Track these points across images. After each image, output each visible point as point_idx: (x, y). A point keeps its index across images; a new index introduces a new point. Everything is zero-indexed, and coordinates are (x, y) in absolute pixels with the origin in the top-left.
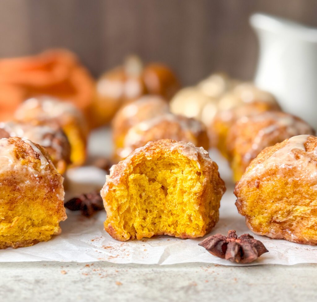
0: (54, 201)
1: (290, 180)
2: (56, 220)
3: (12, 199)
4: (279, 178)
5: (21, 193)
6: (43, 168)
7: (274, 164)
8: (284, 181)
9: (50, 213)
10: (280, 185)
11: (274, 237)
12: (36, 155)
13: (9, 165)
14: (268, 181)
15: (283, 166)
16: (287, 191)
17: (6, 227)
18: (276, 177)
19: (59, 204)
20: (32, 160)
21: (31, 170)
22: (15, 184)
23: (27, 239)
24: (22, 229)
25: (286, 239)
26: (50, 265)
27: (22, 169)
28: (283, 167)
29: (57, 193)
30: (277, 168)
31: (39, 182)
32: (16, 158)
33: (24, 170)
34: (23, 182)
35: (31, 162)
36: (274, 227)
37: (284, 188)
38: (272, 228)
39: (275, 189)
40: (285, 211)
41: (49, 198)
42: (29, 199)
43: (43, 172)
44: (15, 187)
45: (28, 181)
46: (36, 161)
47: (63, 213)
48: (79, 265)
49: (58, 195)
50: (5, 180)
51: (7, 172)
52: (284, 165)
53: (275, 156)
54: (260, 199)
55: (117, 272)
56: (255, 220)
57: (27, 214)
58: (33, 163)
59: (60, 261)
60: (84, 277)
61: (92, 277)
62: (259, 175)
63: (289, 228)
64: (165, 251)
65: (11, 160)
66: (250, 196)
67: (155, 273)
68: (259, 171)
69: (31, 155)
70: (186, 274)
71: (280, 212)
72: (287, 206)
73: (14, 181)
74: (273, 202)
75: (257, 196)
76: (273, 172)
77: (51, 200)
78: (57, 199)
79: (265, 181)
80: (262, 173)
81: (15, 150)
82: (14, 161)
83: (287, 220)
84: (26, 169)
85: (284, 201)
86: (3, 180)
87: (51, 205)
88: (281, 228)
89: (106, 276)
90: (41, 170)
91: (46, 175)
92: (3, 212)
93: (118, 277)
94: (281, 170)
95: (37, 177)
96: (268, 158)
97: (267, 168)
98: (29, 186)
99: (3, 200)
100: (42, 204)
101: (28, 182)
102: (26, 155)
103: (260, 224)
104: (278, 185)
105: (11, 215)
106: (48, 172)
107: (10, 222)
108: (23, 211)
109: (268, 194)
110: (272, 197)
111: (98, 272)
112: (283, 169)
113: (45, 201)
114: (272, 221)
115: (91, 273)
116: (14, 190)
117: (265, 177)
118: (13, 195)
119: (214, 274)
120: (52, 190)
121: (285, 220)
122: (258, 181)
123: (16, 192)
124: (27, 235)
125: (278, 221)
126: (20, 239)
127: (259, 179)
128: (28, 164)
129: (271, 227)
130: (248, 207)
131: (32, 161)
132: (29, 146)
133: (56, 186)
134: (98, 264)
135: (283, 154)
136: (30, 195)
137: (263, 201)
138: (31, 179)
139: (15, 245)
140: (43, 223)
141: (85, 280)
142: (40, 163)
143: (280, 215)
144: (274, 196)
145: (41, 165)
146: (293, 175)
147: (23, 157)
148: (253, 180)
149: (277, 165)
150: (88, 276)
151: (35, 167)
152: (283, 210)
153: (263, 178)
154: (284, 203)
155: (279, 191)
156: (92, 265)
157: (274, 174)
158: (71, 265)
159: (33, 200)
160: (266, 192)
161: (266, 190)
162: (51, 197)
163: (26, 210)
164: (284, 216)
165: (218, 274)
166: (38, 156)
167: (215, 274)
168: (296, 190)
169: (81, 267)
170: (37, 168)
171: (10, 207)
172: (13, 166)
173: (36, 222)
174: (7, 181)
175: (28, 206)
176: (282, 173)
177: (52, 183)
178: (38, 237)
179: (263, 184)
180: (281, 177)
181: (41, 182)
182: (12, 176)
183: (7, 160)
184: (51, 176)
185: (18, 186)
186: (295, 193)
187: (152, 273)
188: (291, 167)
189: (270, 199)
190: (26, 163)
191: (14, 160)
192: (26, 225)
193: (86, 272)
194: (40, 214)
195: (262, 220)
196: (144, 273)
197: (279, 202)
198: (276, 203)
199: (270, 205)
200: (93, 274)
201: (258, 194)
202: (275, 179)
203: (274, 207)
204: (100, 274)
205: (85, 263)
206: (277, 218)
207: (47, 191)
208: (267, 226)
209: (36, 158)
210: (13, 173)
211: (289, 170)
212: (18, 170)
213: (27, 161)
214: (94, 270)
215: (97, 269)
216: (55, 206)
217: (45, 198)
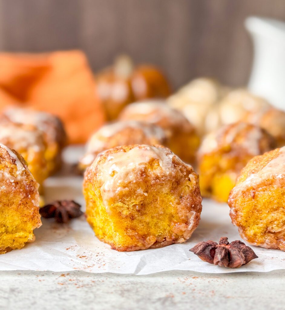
0: (29, 208)
2: (30, 227)
4: (276, 188)
6: (19, 174)
7: (270, 174)
8: (282, 191)
9: (25, 219)
10: (277, 195)
11: (269, 247)
12: (13, 160)
14: (264, 191)
18: (273, 187)
19: (34, 210)
20: (9, 165)
21: (7, 175)
23: (0, 246)
25: (281, 249)
26: (25, 274)
28: (281, 177)
29: (32, 199)
30: (274, 178)
31: (15, 188)
33: (1, 175)
35: (7, 167)
36: (269, 238)
37: (281, 198)
38: (266, 239)
39: (272, 199)
40: (281, 221)
41: (24, 204)
42: (5, 205)
43: (19, 178)
45: (4, 187)
46: (13, 166)
47: (38, 220)
48: (54, 273)
49: (33, 201)
52: (281, 176)
53: (271, 166)
54: (255, 209)
55: (93, 282)
56: (250, 231)
57: (1, 221)
58: (9, 168)
59: (35, 270)
60: (59, 287)
61: (68, 287)
62: (255, 185)
63: (284, 238)
64: (141, 259)
66: (245, 205)
67: (132, 284)
68: (255, 181)
69: (7, 160)
70: (163, 285)
71: (276, 222)
72: (283, 216)
74: (269, 212)
75: (252, 206)
76: (270, 182)
77: (26, 206)
78: (32, 205)
79: (261, 191)
80: (258, 184)
83: (282, 230)
84: (3, 174)
85: (280, 211)
87: (26, 212)
88: (276, 238)
89: (82, 286)
90: (17, 175)
91: (22, 181)
93: (94, 287)
94: (278, 181)
95: (13, 183)
96: (262, 168)
97: (264, 178)
98: (5, 191)
100: (17, 210)
102: (3, 160)
103: (255, 235)
104: (274, 195)
106: (24, 177)
109: (264, 204)
110: (268, 207)
111: (74, 281)
112: (280, 180)
113: (20, 207)
114: (267, 232)
115: (67, 283)
117: (261, 187)
119: (191, 286)
120: (28, 196)
121: (280, 230)
122: (254, 191)
124: (0, 242)
125: (273, 231)
127: (254, 189)
128: (4, 169)
129: (266, 237)
130: (243, 218)
131: (9, 167)
132: (5, 152)
133: (31, 192)
134: (74, 274)
135: (279, 165)
136: (5, 200)
137: (258, 211)
138: (7, 184)
140: (17, 230)
141: (61, 289)
142: (16, 168)
143: (275, 225)
144: (270, 206)
145: (17, 170)
148: (248, 190)
149: (274, 175)
150: (63, 286)
151: (11, 172)
152: (279, 220)
153: (259, 188)
154: (280, 213)
155: (276, 201)
156: (68, 274)
157: (270, 184)
158: (46, 274)
159: (8, 205)
160: (262, 203)
161: (262, 200)
162: (27, 203)
164: (279, 226)
165: (196, 286)
166: (14, 161)
167: (193, 286)
169: (57, 277)
170: (13, 173)
173: (10, 229)
175: (3, 212)
176: (279, 183)
177: (28, 189)
178: (12, 244)
179: (259, 194)
180: (278, 187)
181: (17, 188)
184: (28, 181)
187: (129, 284)
189: (265, 209)
190: (2, 168)
193: (62, 282)
194: (14, 221)
195: (257, 230)
196: (121, 284)
197: (275, 212)
198: (271, 213)
199: (265, 215)
200: (69, 284)
201: (254, 204)
202: (272, 189)
203: (270, 218)
204: (76, 284)
205: (61, 272)
206: (272, 228)
207: (23, 197)
208: (262, 236)
209: (12, 163)
213: (3, 166)
214: (70, 280)
215: (73, 279)
216: (30, 213)
217: (20, 204)
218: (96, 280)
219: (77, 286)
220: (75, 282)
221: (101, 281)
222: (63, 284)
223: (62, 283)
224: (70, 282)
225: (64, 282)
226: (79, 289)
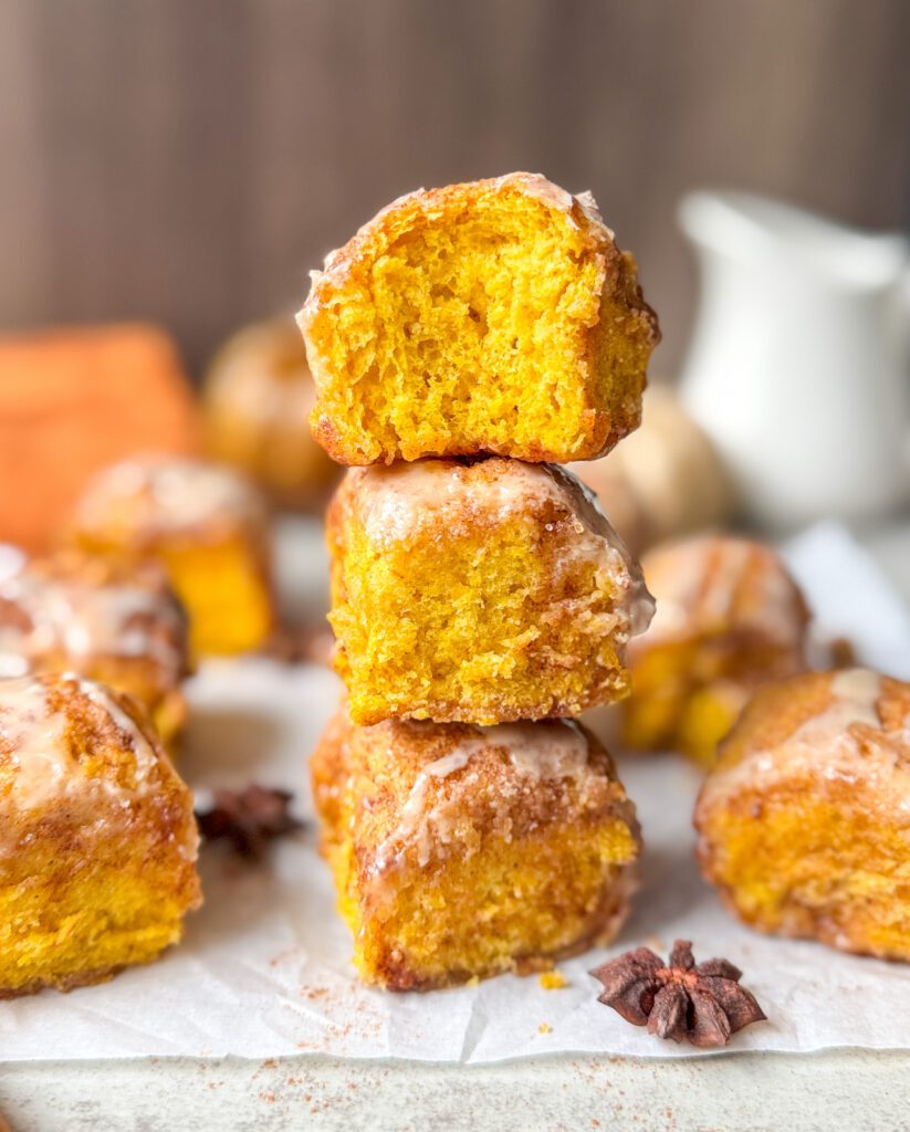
0: (170, 865)
1: (846, 811)
2: (173, 911)
3: (61, 870)
4: (817, 801)
5: (85, 854)
6: (143, 779)
7: (804, 765)
8: (832, 812)
9: (161, 894)
10: (818, 819)
12: (124, 738)
13: (54, 781)
15: (830, 774)
16: (837, 835)
17: (44, 945)
18: (810, 798)
19: (184, 870)
21: (112, 789)
22: (70, 832)
23: (97, 965)
24: (83, 941)
27: (88, 792)
28: (830, 776)
29: (179, 844)
31: (133, 820)
32: (70, 758)
33: (94, 791)
34: (89, 822)
35: (110, 764)
37: (829, 828)
41: (157, 857)
42: (106, 864)
43: (143, 789)
44: (70, 838)
45: (102, 821)
46: (124, 757)
47: (194, 891)
49: (181, 849)
50: (44, 824)
51: (49, 802)
52: (832, 771)
57: (98, 904)
58: (117, 766)
65: (58, 767)
69: (110, 742)
72: (833, 869)
73: (68, 823)
76: (800, 785)
77: (162, 862)
78: (177, 859)
81: (66, 734)
82: (66, 769)
84: (100, 787)
85: (825, 855)
86: (38, 825)
87: (163, 875)
90: (137, 784)
91: (150, 796)
92: (35, 907)
94: (823, 784)
95: (128, 808)
98: (107, 833)
99: (36, 877)
100: (138, 875)
101: (101, 824)
102: (98, 742)
104: (813, 817)
105: (55, 910)
106: (157, 785)
107: (54, 929)
108: (88, 897)
112: (828, 782)
113: (146, 866)
116: (67, 848)
118: (62, 862)
120: (167, 837)
123: (69, 853)
124: (96, 955)
126: (79, 965)
128: (102, 772)
131: (114, 762)
133: (176, 825)
136: (106, 855)
138: (110, 813)
139: (65, 984)
140: (137, 923)
142: (133, 761)
145: (135, 769)
146: (856, 799)
147: (89, 751)
149: (812, 768)
151: (122, 780)
152: (821, 878)
153: (772, 793)
154: (826, 862)
157: (802, 791)
159: (115, 865)
162: (164, 854)
163: (94, 894)
164: (822, 890)
166: (127, 741)
168: (861, 834)
170: (127, 780)
171: (55, 892)
172: (63, 784)
173: (120, 919)
174: (48, 826)
175: (101, 882)
176: (826, 791)
177: (167, 818)
178: (127, 956)
180: (822, 801)
181: (138, 820)
182: (62, 810)
183: (48, 767)
184: (165, 798)
185: (77, 838)
186: (856, 840)
188: (851, 780)
190: (98, 768)
191: (68, 764)
192: (94, 932)
194: (131, 901)
202: (807, 804)
207: (154, 842)
209: (123, 748)
210: (64, 804)
211: (845, 785)
212: (77, 794)
213: (100, 762)
214: (291, 1081)
215: (298, 1078)
216: (172, 878)
217: (147, 861)
218: (358, 1079)
219: (312, 1104)
220: (305, 1087)
221: (373, 1082)
222: (273, 1099)
223: (270, 1093)
224: (291, 1089)
225: (277, 1090)
226: (319, 1117)
